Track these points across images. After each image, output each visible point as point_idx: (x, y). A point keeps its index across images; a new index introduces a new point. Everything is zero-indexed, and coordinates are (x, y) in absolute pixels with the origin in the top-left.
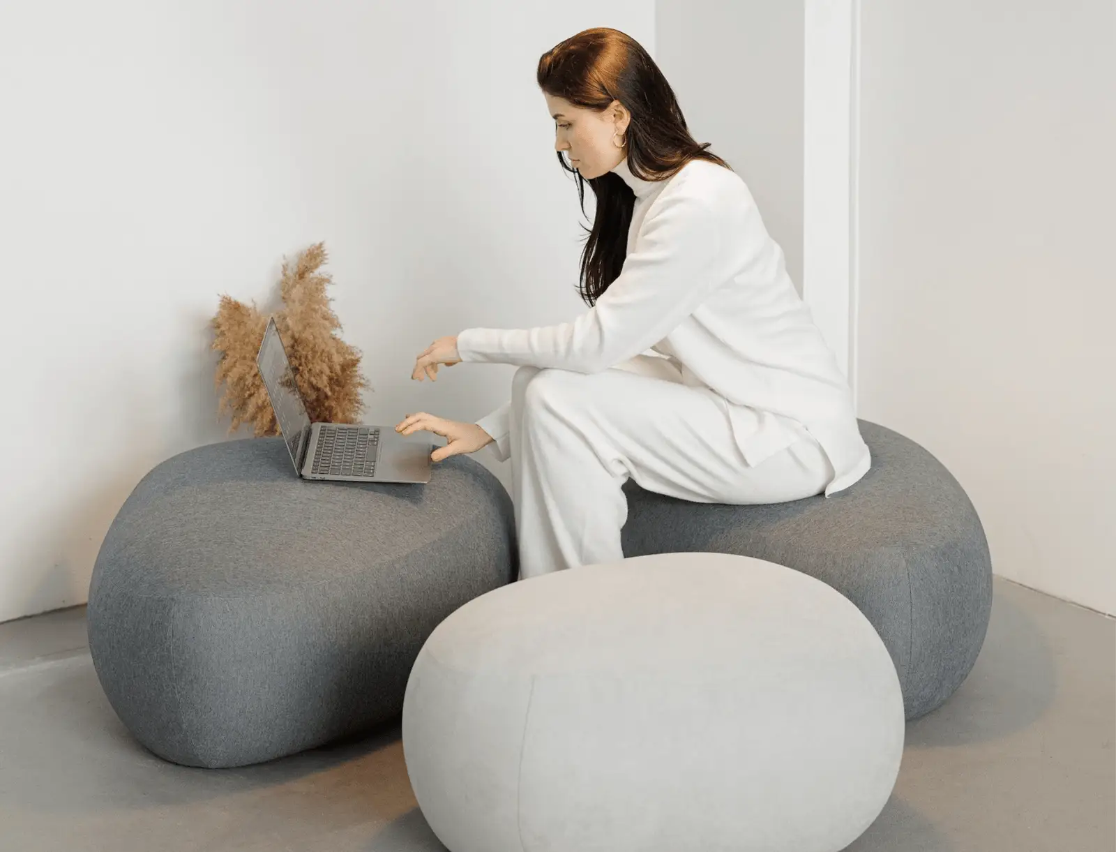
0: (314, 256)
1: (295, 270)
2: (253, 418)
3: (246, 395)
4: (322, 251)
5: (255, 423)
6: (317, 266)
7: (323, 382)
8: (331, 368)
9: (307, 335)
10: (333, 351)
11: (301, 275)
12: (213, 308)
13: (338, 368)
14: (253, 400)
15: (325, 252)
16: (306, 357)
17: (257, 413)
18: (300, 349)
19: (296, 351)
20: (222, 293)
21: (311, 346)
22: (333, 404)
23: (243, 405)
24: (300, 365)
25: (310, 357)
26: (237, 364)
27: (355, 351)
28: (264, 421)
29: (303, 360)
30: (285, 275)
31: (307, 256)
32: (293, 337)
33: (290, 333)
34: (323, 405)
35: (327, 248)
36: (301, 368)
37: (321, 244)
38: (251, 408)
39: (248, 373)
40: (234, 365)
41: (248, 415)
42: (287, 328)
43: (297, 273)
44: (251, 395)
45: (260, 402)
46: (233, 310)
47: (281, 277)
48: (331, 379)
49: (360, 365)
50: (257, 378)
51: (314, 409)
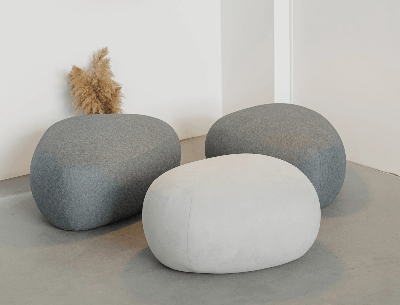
0: (104, 52)
1: (98, 56)
2: (84, 108)
3: (82, 100)
4: (107, 50)
5: (85, 110)
6: (105, 55)
7: (109, 96)
8: (112, 90)
9: (103, 79)
10: (112, 84)
11: (100, 58)
12: (69, 69)
13: (114, 90)
14: (84, 102)
15: (108, 50)
16: (103, 87)
17: (85, 106)
18: (101, 84)
19: (99, 84)
20: (73, 64)
21: (104, 82)
22: (113, 103)
23: (80, 104)
24: (101, 89)
25: (104, 87)
26: (79, 89)
27: (120, 84)
28: (88, 109)
29: (102, 88)
30: (94, 58)
31: (102, 52)
32: (98, 80)
33: (97, 78)
34: (109, 103)
35: (109, 49)
36: (101, 90)
37: (106, 48)
38: (84, 105)
39: (83, 93)
40: (77, 90)
41: (83, 107)
42: (96, 76)
43: (98, 57)
44: (83, 100)
45: (87, 103)
46: (77, 70)
47: (92, 59)
48: (111, 94)
49: (122, 89)
50: (86, 94)
51: (105, 105)
